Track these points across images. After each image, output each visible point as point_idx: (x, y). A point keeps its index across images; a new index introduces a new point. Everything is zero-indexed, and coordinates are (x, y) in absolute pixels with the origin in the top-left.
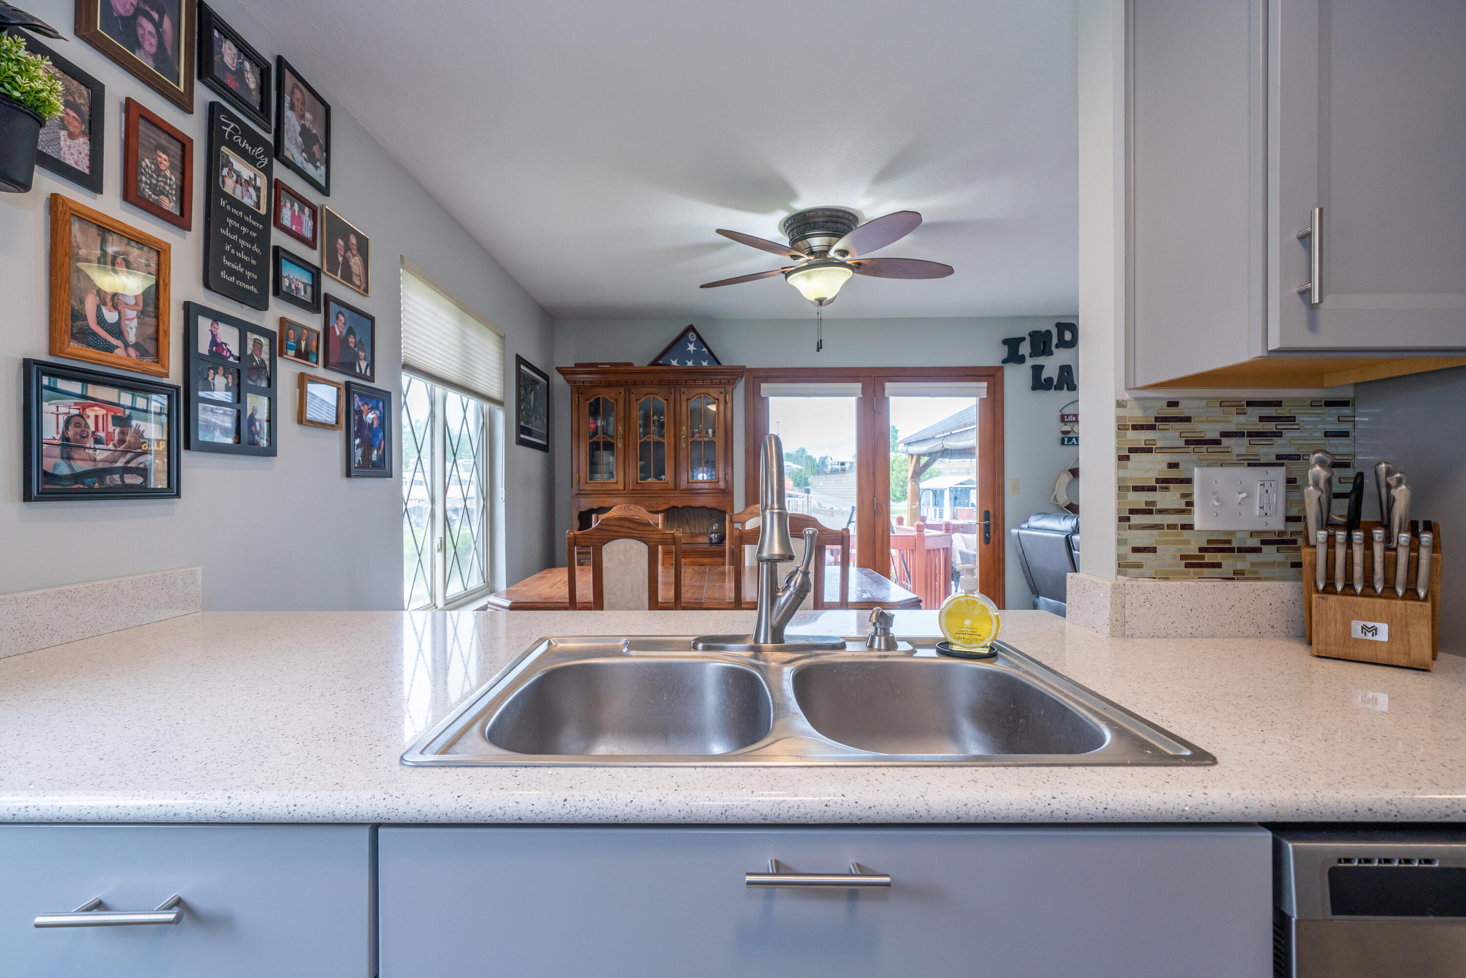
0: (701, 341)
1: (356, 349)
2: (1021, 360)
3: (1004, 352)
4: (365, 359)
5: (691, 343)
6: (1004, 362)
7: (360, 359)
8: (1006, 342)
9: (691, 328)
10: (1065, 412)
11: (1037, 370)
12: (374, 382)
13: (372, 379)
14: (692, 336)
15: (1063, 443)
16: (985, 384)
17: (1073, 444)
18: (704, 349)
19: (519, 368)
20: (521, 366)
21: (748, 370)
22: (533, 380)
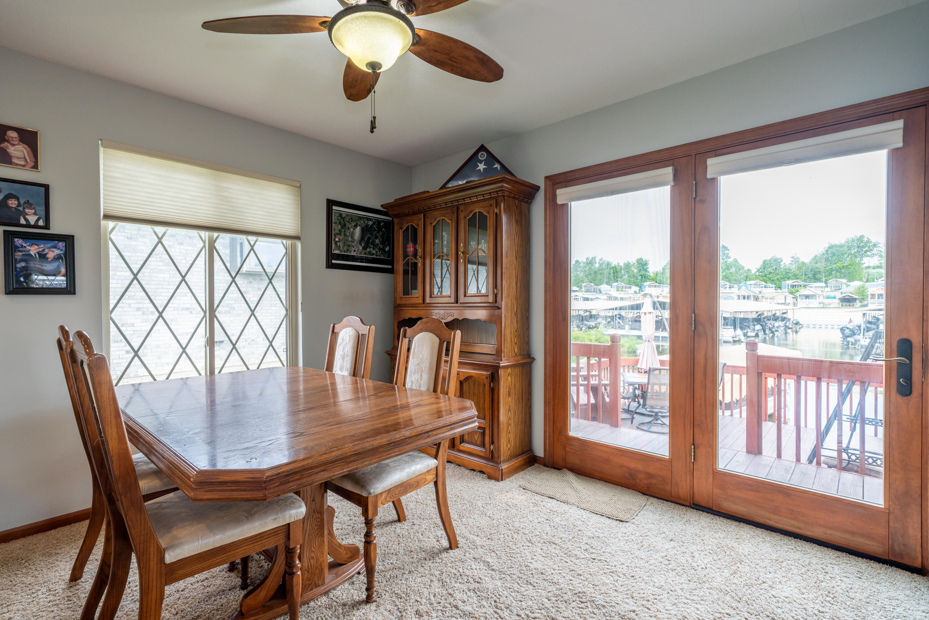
0: (492, 158)
1: (21, 209)
4: (35, 214)
5: (482, 162)
7: (27, 214)
9: (482, 148)
12: (49, 229)
13: (47, 226)
14: (483, 156)
18: (497, 166)
19: (332, 210)
20: (334, 208)
21: (547, 178)
22: (360, 218)
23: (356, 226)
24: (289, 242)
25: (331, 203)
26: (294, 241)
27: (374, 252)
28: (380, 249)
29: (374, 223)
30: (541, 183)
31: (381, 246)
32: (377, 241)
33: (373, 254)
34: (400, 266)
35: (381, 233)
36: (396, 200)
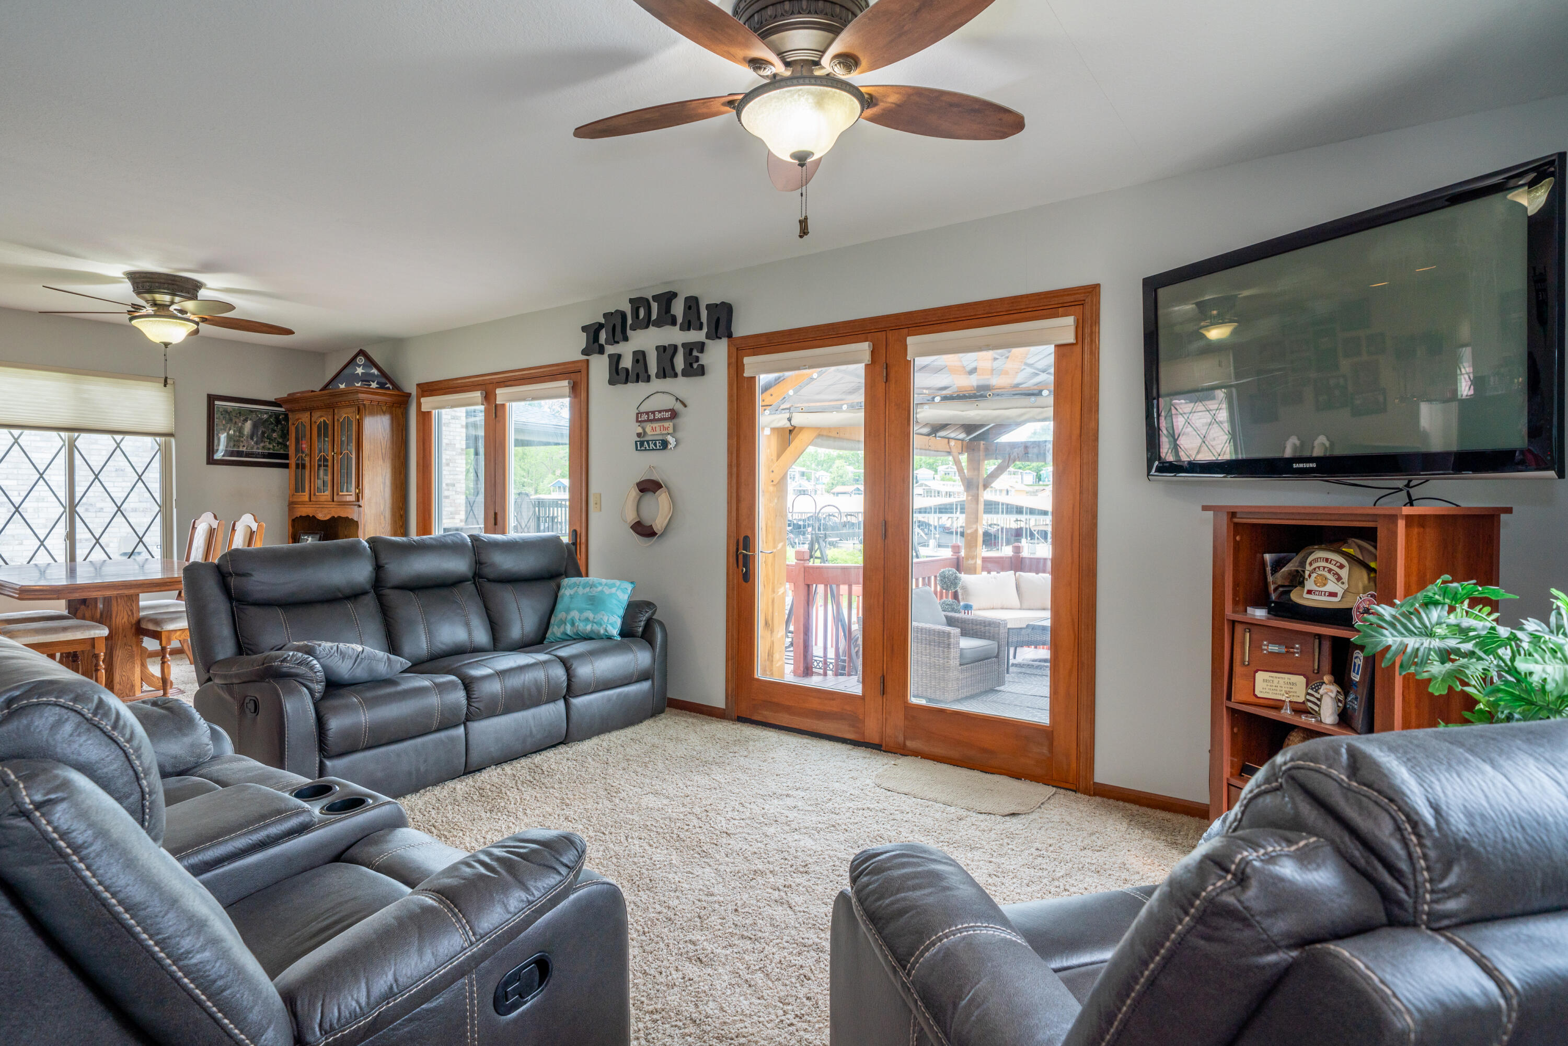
0: (371, 362)
2: (601, 351)
3: (582, 340)
5: (359, 366)
6: (585, 352)
8: (584, 329)
9: (362, 353)
10: (642, 409)
11: (616, 360)
14: (361, 360)
15: (637, 449)
16: (565, 383)
17: (646, 450)
18: (376, 370)
19: (214, 405)
20: (216, 403)
21: (418, 385)
22: (251, 411)
23: (246, 420)
24: (163, 439)
25: (211, 399)
26: (167, 438)
27: (271, 446)
28: (279, 443)
29: (271, 416)
30: (413, 391)
31: (280, 440)
32: (275, 435)
33: (269, 449)
34: (292, 461)
35: (280, 426)
36: (289, 395)
